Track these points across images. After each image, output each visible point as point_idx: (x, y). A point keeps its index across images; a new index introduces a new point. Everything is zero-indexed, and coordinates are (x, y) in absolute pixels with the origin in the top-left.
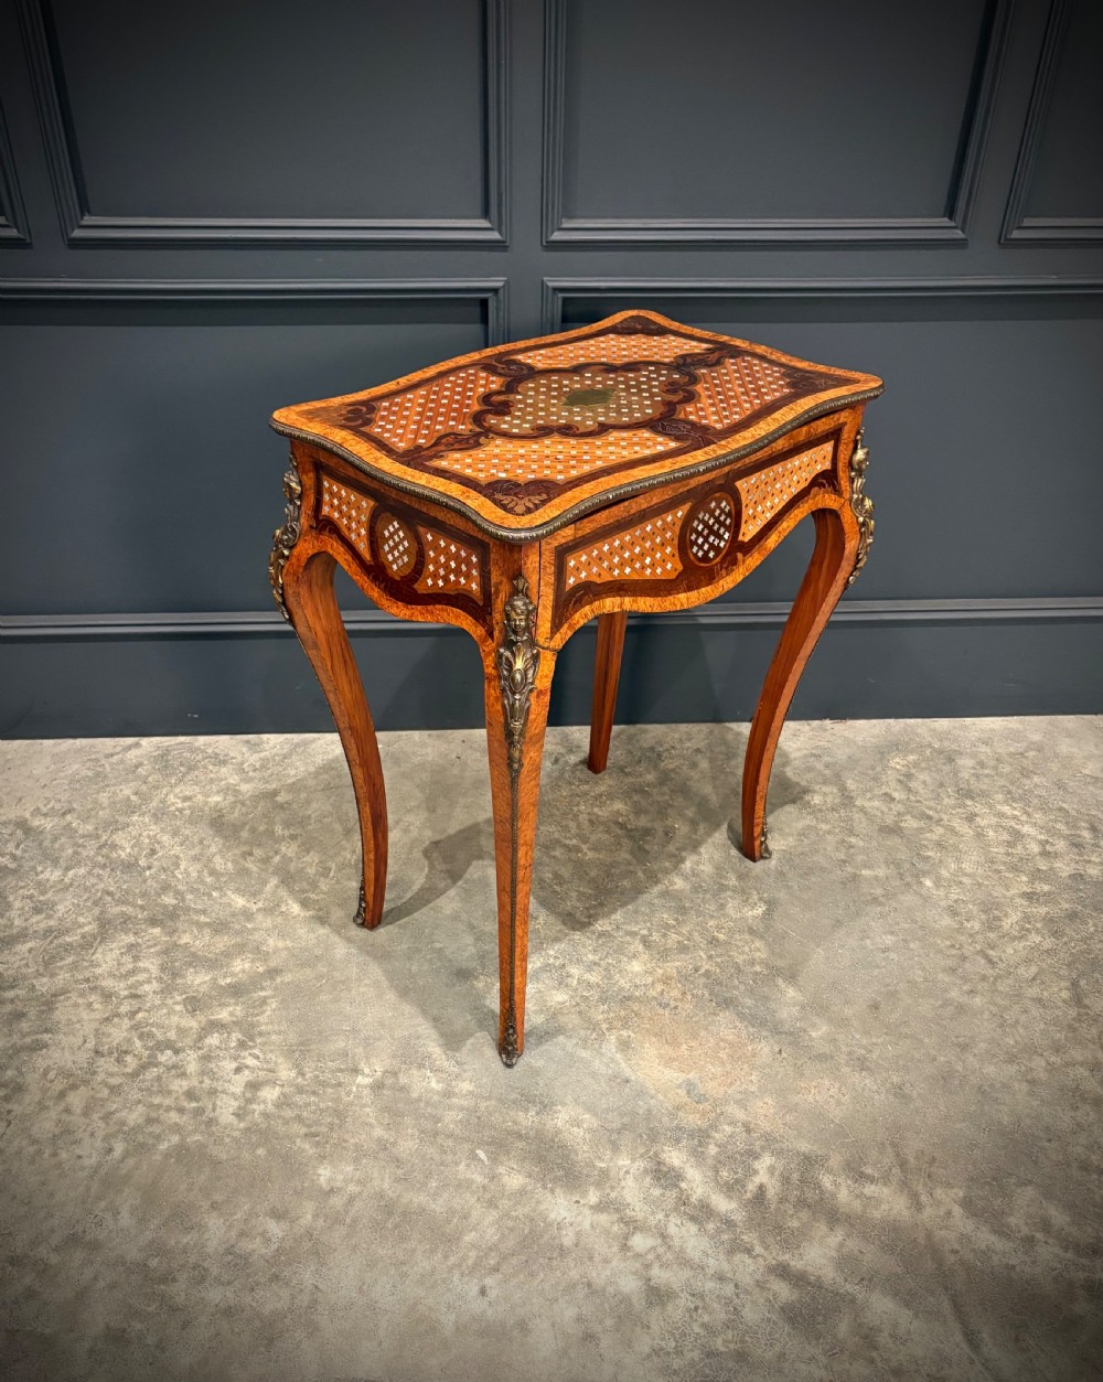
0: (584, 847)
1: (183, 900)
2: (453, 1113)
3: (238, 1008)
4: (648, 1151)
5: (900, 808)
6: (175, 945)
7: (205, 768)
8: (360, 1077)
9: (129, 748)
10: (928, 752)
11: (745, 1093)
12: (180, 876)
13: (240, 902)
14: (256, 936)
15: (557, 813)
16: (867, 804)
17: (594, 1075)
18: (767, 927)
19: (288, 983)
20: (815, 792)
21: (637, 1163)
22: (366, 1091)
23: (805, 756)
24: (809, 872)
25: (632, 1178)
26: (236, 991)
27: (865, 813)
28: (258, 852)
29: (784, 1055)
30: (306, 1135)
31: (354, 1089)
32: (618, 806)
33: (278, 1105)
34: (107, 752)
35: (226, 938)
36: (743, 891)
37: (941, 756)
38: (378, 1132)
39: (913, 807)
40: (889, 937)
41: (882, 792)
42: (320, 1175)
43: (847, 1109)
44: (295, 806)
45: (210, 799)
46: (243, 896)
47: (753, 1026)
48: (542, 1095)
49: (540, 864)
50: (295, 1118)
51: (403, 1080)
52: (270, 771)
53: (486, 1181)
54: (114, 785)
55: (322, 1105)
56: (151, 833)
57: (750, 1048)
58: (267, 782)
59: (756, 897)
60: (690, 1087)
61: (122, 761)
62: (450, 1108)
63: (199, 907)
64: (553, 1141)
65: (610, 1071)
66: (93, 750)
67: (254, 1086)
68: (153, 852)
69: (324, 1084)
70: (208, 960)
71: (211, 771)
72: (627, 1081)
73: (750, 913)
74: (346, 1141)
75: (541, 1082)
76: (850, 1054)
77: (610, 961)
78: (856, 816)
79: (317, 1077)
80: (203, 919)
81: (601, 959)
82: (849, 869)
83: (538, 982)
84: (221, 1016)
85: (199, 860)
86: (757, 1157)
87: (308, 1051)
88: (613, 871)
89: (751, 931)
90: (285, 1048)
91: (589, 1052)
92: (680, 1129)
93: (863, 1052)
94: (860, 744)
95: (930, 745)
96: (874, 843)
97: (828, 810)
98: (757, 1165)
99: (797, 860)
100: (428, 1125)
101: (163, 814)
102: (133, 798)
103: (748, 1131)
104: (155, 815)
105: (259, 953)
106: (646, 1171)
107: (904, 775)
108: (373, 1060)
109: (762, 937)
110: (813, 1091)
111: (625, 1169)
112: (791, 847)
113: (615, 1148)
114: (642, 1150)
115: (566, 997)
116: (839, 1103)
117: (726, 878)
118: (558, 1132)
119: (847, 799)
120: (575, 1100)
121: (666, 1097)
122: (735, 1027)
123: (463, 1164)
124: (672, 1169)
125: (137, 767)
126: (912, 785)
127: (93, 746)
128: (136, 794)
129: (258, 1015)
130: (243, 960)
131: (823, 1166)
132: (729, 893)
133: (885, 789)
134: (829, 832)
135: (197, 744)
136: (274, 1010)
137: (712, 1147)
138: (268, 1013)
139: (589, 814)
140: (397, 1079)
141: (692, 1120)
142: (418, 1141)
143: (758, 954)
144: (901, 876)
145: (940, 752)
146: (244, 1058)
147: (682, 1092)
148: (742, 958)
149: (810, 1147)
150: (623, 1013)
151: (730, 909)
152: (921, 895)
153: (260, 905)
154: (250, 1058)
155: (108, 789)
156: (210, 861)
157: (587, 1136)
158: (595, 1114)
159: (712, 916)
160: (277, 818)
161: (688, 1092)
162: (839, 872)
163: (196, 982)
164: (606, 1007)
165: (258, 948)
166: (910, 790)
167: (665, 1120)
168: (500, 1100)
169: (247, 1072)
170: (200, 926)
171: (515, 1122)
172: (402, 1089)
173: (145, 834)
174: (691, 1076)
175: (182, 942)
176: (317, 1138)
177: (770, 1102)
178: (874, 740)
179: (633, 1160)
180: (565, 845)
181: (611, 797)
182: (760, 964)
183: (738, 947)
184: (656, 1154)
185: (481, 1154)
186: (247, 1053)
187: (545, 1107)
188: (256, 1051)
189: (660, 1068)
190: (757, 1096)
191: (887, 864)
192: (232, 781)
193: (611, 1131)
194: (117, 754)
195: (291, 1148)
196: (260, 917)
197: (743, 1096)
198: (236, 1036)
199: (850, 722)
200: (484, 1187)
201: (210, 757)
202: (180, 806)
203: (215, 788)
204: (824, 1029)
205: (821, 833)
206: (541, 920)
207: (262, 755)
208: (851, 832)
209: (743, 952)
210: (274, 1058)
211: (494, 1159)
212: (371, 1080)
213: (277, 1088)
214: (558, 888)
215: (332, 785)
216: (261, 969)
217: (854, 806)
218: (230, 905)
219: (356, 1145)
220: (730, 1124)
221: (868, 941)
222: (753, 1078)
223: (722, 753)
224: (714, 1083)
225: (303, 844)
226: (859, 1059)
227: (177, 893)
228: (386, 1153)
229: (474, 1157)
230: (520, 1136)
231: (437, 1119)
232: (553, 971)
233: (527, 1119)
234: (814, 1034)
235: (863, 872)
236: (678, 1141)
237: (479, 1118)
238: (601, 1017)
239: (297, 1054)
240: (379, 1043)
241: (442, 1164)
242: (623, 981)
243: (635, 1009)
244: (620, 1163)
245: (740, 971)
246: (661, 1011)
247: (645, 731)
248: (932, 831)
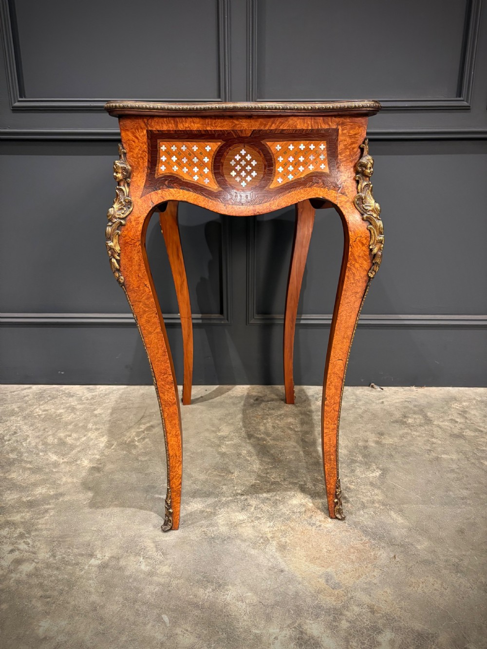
0: (268, 439)
1: (21, 456)
2: (151, 588)
3: (28, 514)
4: (294, 623)
5: (461, 426)
6: (6, 478)
7: (61, 398)
8: (93, 560)
9: (25, 389)
10: (474, 402)
11: (369, 584)
12: (25, 445)
13: (54, 458)
14: (57, 476)
15: (254, 422)
16: (441, 424)
17: (258, 566)
18: (383, 483)
19: (66, 502)
20: (408, 417)
21: (284, 632)
22: (94, 569)
23: (402, 402)
24: (409, 455)
25: (279, 644)
26: (31, 505)
27: (440, 428)
28: (74, 435)
29: (397, 559)
30: (41, 597)
31: (86, 567)
32: (290, 420)
33: (29, 575)
34: (12, 390)
35: (38, 475)
36: (366, 463)
37: (483, 404)
38: (94, 598)
39: (470, 426)
40: (465, 491)
41: (449, 419)
42: (40, 626)
43: (449, 599)
44: (103, 416)
45: (58, 411)
46: (57, 455)
47: (374, 539)
48: (218, 578)
49: (240, 446)
50: (38, 584)
51: (122, 563)
52: (95, 401)
53: (164, 639)
54: (9, 403)
55: (60, 577)
56: (18, 425)
57: (372, 554)
58: (92, 405)
59: (374, 467)
60: (328, 578)
61: (18, 394)
62: (151, 583)
63: (30, 460)
64: (222, 611)
65: (270, 564)
66: (6, 389)
67: (18, 562)
68: (15, 433)
69: (67, 563)
70: (21, 486)
71: (64, 400)
72: (282, 571)
73: (371, 475)
74: (68, 603)
75: (220, 569)
76: (446, 561)
77: (278, 498)
78: (435, 429)
79: (64, 558)
80: (29, 466)
81: (271, 497)
82: (434, 454)
83: (228, 508)
84: (15, 518)
85: (39, 437)
86: (379, 632)
87: (64, 542)
88: (284, 451)
89: (372, 484)
90: (49, 539)
91: (256, 551)
92: (320, 608)
93: (457, 560)
94: (434, 397)
95: (475, 399)
96: (448, 442)
97: (417, 425)
98: (380, 638)
99: (400, 449)
100: (132, 595)
101: (29, 417)
102: (16, 409)
103: (373, 611)
104: (25, 417)
105: (54, 484)
106: (291, 638)
107: (461, 411)
108: (106, 549)
109: (379, 488)
110: (421, 585)
111: (274, 636)
112: (396, 443)
113: (269, 618)
114: (289, 622)
115: (245, 517)
116: (442, 595)
117: (355, 457)
118: (226, 605)
119: (428, 421)
120: (243, 582)
121: (310, 583)
122: (361, 540)
123: (150, 624)
124: (312, 637)
125: (25, 397)
126: (467, 416)
127: (6, 388)
128: (19, 408)
129: (39, 519)
130: (43, 488)
131: (434, 642)
132: (357, 464)
133: (450, 417)
134: (419, 436)
135: (61, 389)
136: (52, 516)
137: (344, 622)
138: (47, 518)
139: (273, 423)
140: (118, 562)
141: (328, 601)
142: (121, 605)
143: (377, 497)
144: (468, 459)
145: (482, 402)
146: (20, 544)
147: (322, 581)
148: (366, 499)
149: (422, 626)
150: (283, 528)
151: (358, 471)
152: (483, 470)
153: (65, 460)
154: (23, 544)
155: (4, 405)
156: (45, 438)
157: (248, 609)
158: (256, 593)
159: (346, 476)
160: (92, 420)
161: (327, 581)
162: (427, 456)
163: (8, 499)
164: (272, 524)
165: (55, 482)
166: (466, 418)
167: (309, 600)
168: (188, 579)
169: (17, 553)
170: (25, 469)
171: (195, 596)
172: (120, 569)
173: (15, 425)
174: (329, 570)
175: (10, 477)
176: (49, 599)
177: (389, 591)
178: (441, 396)
179: (282, 628)
180: (257, 438)
181: (286, 415)
182: (378, 502)
183: (363, 493)
184: (300, 626)
185: (166, 618)
186: (22, 541)
187: (220, 586)
188: (29, 541)
189: (306, 563)
190: (378, 586)
191: (458, 452)
192: (73, 404)
193: (267, 606)
194: (17, 391)
195: (26, 605)
196: (63, 466)
197: (368, 586)
198: (20, 530)
199: (426, 388)
200: (162, 644)
201: (66, 394)
202: (40, 413)
203: (62, 407)
204: (426, 543)
205: (414, 436)
206: (236, 474)
207: (93, 394)
208: (433, 436)
209: (367, 496)
210: (39, 545)
211: (175, 623)
212: (100, 562)
213: (34, 564)
214: (249, 458)
215: (127, 407)
216: (52, 493)
217: (433, 424)
218: (48, 459)
219: (75, 606)
220: (359, 605)
221: (451, 493)
222: (375, 574)
223: (353, 399)
224: (347, 576)
225: (101, 433)
226: (454, 565)
227: (19, 452)
228: (94, 613)
229: (159, 619)
230: (196, 606)
231: (138, 591)
232: (239, 502)
233: (205, 594)
234: (419, 547)
235: (443, 456)
236: (317, 616)
237: (170, 591)
238: (267, 530)
239: (55, 544)
240: (113, 539)
241: (134, 623)
242: (285, 509)
243: (292, 526)
244: (271, 631)
245: (364, 506)
246: (309, 528)
247: (309, 389)
248: (484, 438)
